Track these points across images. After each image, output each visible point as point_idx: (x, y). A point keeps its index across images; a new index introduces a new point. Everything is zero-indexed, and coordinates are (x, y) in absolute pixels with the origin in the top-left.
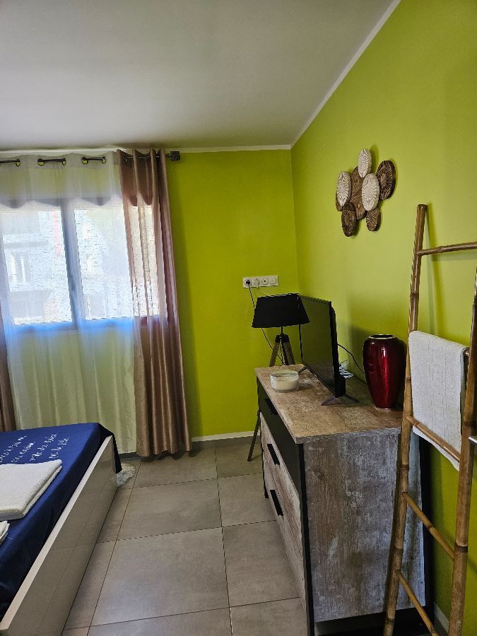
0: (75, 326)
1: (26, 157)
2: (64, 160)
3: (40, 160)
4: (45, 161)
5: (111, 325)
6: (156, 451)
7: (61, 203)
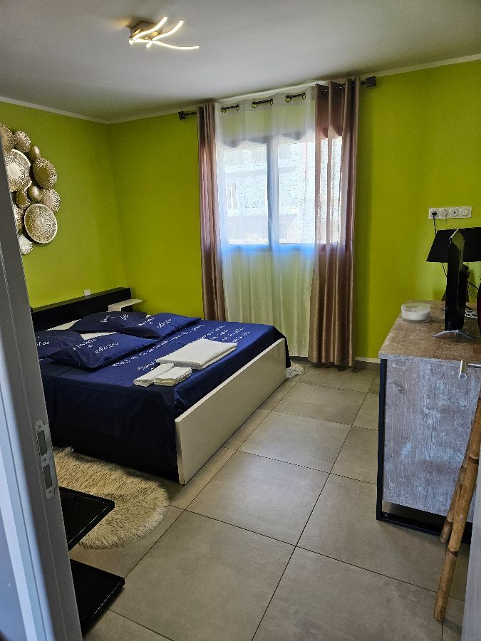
0: (270, 248)
1: (244, 101)
2: (272, 100)
3: (254, 103)
4: (257, 103)
5: (297, 249)
6: (323, 361)
7: (266, 140)
